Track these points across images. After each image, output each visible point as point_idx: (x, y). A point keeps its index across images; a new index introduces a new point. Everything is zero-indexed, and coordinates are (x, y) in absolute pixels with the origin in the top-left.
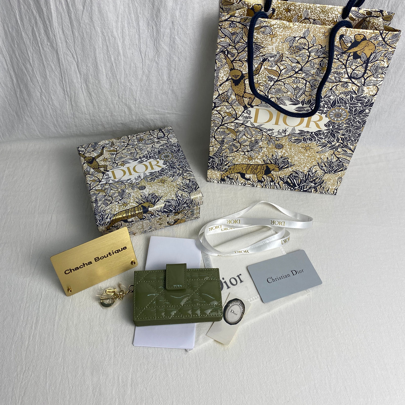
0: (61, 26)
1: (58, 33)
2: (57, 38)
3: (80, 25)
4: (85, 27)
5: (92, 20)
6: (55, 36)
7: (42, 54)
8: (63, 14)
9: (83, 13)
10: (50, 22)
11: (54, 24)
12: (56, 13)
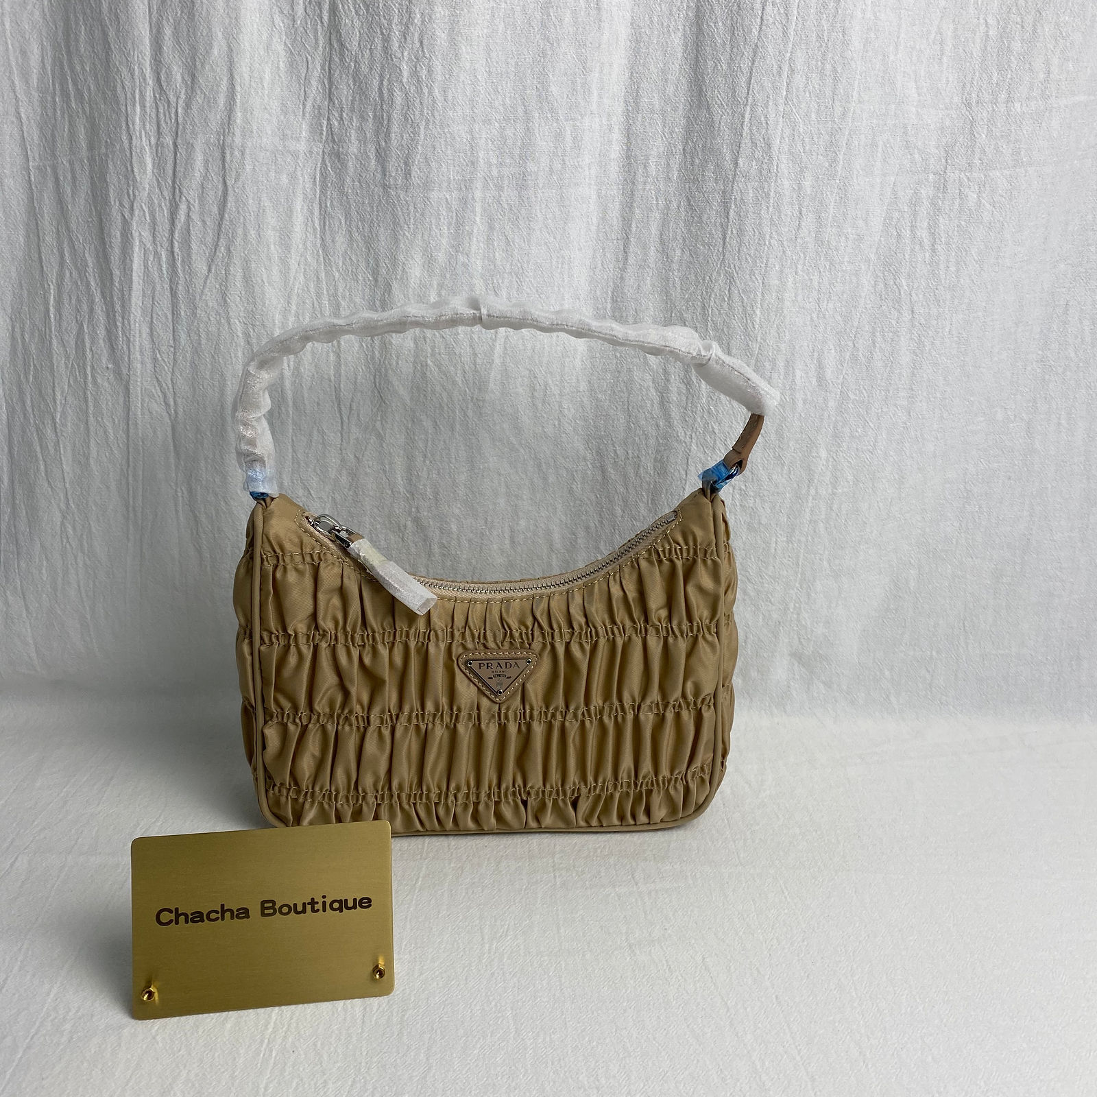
0: (148, 319)
1: (137, 335)
2: (134, 348)
3: (194, 314)
4: (205, 319)
5: (225, 301)
6: (129, 340)
7: (89, 396)
8: (158, 287)
9: (205, 283)
10: (123, 306)
11: (133, 310)
12: (141, 282)
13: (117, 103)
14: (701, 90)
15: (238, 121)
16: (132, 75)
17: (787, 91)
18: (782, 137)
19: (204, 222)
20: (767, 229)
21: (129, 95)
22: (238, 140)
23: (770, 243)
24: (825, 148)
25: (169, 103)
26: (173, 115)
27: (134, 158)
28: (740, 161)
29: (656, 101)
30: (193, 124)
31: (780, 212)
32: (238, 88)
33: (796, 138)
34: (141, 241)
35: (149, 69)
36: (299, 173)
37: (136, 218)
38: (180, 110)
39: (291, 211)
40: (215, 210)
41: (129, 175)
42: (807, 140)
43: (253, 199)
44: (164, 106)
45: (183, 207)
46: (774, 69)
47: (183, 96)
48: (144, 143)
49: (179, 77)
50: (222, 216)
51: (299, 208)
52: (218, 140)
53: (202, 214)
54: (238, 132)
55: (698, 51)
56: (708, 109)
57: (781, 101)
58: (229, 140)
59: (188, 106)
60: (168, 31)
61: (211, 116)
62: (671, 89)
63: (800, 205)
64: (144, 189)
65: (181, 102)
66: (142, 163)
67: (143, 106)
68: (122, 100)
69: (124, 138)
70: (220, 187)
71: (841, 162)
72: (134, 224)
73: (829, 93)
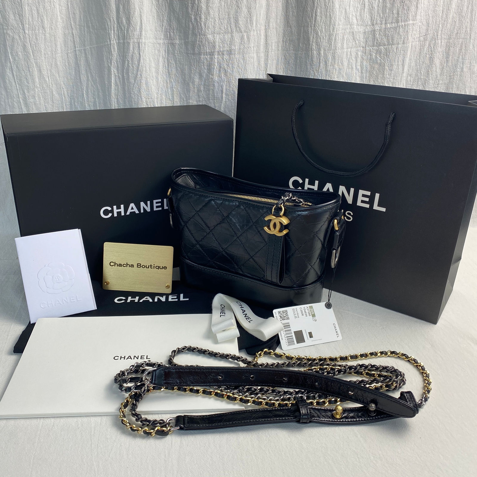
0: (117, 97)
3: (131, 96)
4: (134, 97)
5: (140, 91)
8: (119, 87)
9: (134, 86)
11: (112, 94)
12: (114, 85)
13: (106, 29)
14: (288, 21)
15: (143, 35)
16: (111, 21)
17: (315, 22)
18: (313, 37)
19: (133, 67)
20: (309, 67)
21: (109, 27)
22: (143, 40)
23: (310, 71)
24: (328, 40)
25: (122, 29)
26: (123, 33)
27: (112, 47)
28: (300, 45)
29: (274, 25)
30: (130, 36)
31: (313, 61)
32: (143, 24)
33: (318, 37)
34: (114, 73)
35: (115, 18)
36: (161, 50)
37: (112, 66)
38: (125, 32)
39: (159, 62)
40: (136, 63)
41: (110, 52)
42: (321, 38)
43: (148, 59)
44: (120, 31)
45: (127, 62)
46: (310, 15)
47: (126, 27)
48: (114, 42)
49: (125, 22)
50: (139, 65)
51: (161, 60)
52: (137, 41)
53: (132, 64)
54: (143, 38)
55: (287, 9)
56: (291, 27)
57: (313, 26)
58: (141, 41)
59: (128, 31)
60: (121, 7)
61: (135, 33)
62: (279, 21)
63: (320, 59)
64: (115, 56)
65: (126, 29)
66: (114, 48)
67: (114, 31)
68: (107, 29)
69: (108, 41)
70: (138, 56)
71: (333, 45)
72: (112, 68)
73: (328, 23)
